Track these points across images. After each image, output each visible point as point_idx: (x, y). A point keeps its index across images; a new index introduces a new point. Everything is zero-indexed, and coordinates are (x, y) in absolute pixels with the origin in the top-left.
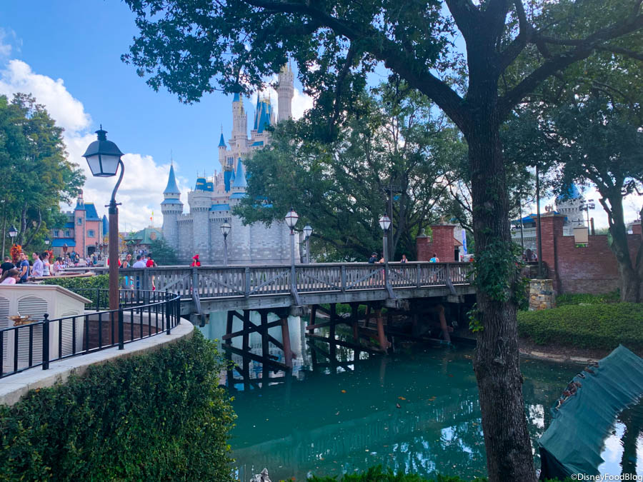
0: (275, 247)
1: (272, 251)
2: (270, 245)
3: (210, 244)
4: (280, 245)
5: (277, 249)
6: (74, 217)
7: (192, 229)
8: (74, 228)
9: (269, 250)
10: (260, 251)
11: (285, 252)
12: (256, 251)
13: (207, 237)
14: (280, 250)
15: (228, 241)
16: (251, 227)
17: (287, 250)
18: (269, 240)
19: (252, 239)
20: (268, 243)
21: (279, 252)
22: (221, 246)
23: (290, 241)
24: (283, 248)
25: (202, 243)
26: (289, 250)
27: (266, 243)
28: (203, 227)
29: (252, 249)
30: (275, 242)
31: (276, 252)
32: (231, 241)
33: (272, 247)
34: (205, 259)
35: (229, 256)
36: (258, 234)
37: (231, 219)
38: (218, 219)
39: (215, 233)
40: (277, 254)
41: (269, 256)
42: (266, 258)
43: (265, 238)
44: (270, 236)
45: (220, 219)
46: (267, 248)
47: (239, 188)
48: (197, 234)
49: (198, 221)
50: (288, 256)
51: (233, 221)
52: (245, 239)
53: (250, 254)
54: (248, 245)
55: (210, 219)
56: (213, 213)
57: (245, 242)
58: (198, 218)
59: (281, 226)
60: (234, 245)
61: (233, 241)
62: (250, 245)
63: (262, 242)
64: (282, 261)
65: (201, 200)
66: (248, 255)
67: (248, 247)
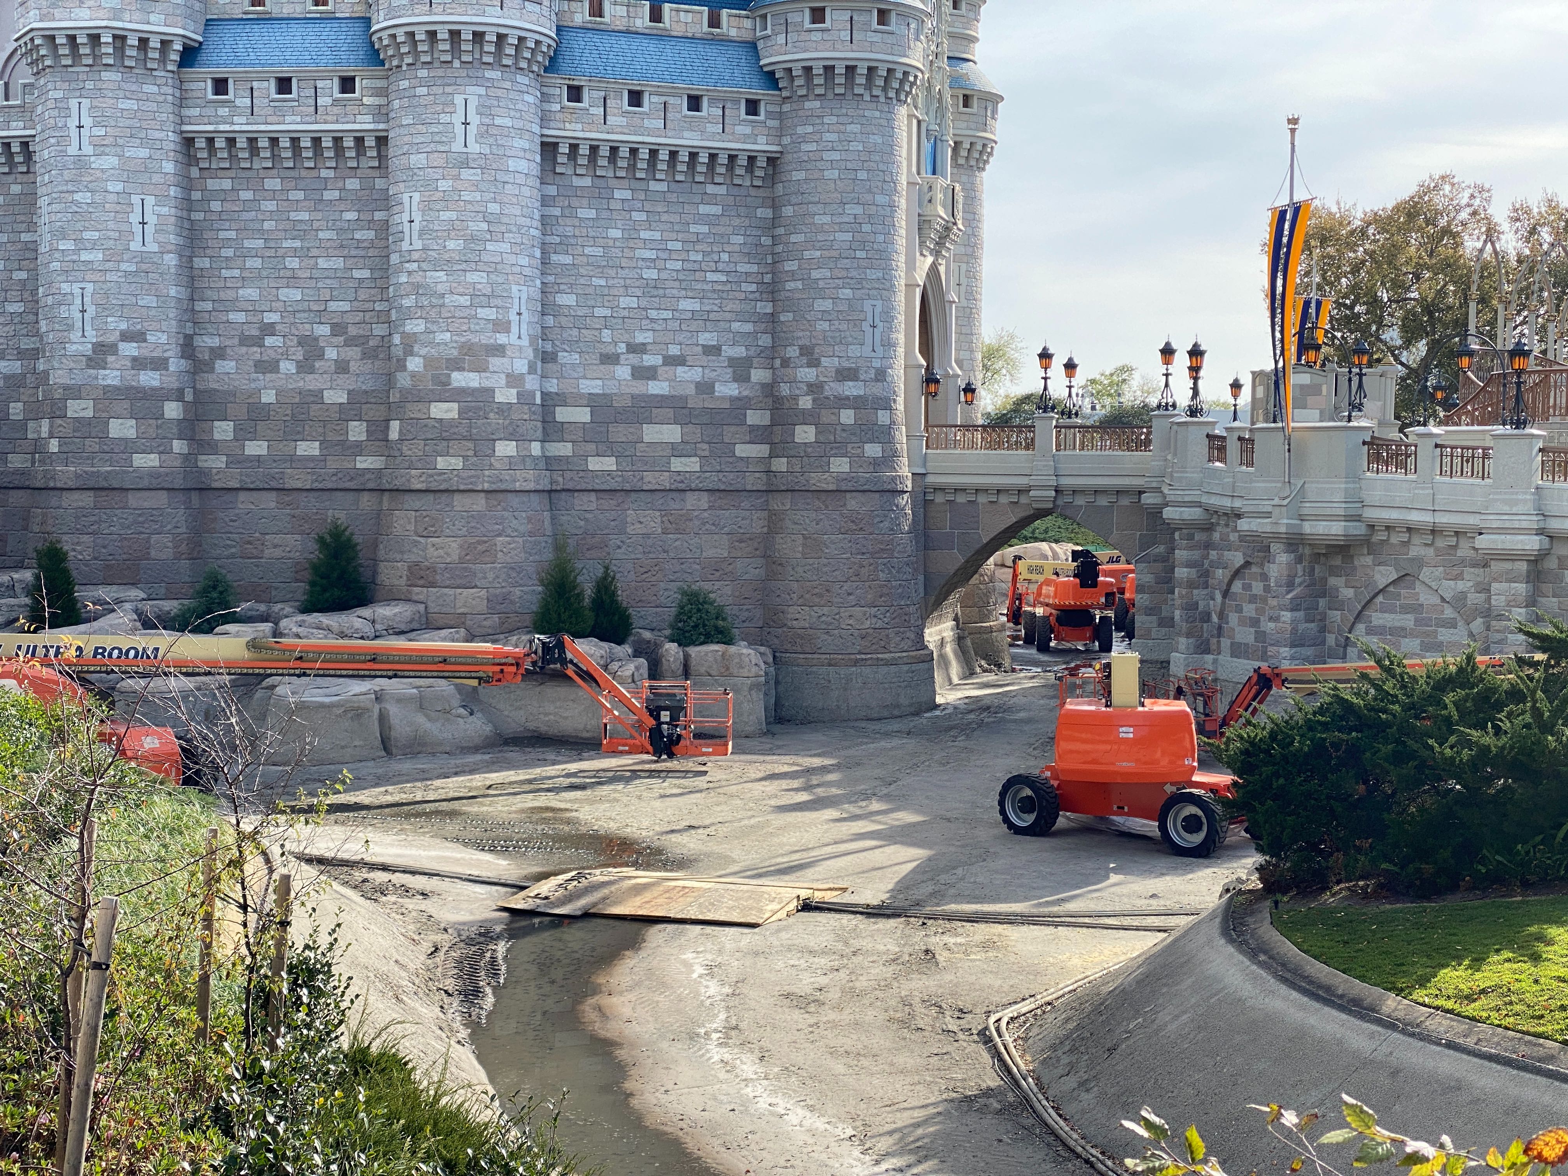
0: (728, 389)
2: (689, 375)
3: (188, 348)
4: (759, 375)
5: (740, 405)
9: (679, 409)
10: (612, 419)
11: (805, 434)
12: (583, 415)
13: (176, 291)
14: (756, 418)
15: (352, 331)
16: (545, 222)
17: (826, 417)
18: (680, 337)
19: (550, 321)
20: (672, 361)
21: (753, 428)
22: (287, 367)
23: (854, 351)
24: (795, 398)
25: (126, 337)
26: (847, 417)
27: (657, 360)
28: (136, 199)
29: (550, 401)
30: (728, 351)
31: (729, 434)
32: (379, 330)
33: (705, 388)
34: (153, 474)
35: (358, 449)
36: (596, 281)
37: (382, 141)
38: (263, 143)
39: (239, 262)
40: (742, 450)
41: (677, 464)
42: (651, 480)
43: (653, 314)
44: (687, 305)
45: (285, 143)
46: (661, 401)
48: (84, 257)
49: (88, 150)
50: (839, 466)
51: (411, 155)
52: (514, 316)
53: (543, 444)
55: (189, 142)
56: (221, 86)
57: (514, 338)
58: (86, 122)
59: (773, 222)
63: (632, 348)
64: (785, 502)
66: (536, 448)
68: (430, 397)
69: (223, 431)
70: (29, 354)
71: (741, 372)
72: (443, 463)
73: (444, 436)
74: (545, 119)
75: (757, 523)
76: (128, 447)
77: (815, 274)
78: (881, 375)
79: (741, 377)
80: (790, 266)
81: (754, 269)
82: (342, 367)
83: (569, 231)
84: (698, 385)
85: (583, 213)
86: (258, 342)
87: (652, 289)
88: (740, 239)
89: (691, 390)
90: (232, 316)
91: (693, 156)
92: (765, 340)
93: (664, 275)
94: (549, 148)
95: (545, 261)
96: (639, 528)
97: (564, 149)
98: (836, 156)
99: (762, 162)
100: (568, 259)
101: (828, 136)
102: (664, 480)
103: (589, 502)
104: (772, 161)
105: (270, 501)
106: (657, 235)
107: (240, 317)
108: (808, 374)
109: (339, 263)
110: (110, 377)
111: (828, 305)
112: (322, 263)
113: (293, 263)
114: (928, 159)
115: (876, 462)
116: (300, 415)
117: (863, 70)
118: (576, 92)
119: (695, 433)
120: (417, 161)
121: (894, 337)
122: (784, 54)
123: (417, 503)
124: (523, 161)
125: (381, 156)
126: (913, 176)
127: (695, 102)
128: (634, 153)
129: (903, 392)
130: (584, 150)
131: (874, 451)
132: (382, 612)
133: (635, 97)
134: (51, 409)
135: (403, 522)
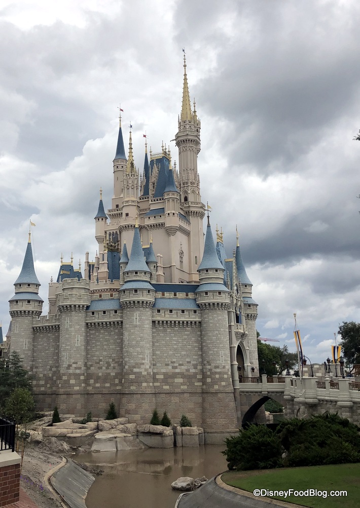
0: (193, 371)
1: (189, 378)
2: (184, 368)
3: (86, 365)
4: (199, 367)
5: (196, 374)
7: (57, 339)
9: (182, 375)
10: (168, 377)
11: (209, 380)
12: (162, 377)
13: (83, 353)
14: (200, 377)
15: (116, 360)
16: (153, 337)
17: (213, 376)
18: (182, 360)
19: (154, 357)
20: (180, 365)
21: (198, 379)
22: (104, 368)
23: (218, 362)
24: (207, 372)
25: (74, 363)
26: (217, 376)
27: (178, 365)
28: (77, 336)
29: (155, 374)
30: (192, 362)
31: (193, 380)
32: (121, 360)
33: (188, 370)
34: (78, 391)
35: (117, 385)
36: (164, 349)
37: (122, 322)
38: (100, 324)
39: (95, 347)
40: (196, 384)
42: (177, 390)
43: (176, 355)
44: (182, 353)
45: (104, 324)
46: (178, 373)
47: (136, 273)
48: (67, 347)
49: (68, 327)
50: (216, 387)
51: (126, 325)
52: (146, 357)
53: (153, 383)
54: (150, 367)
55: (87, 324)
56: (93, 313)
57: (146, 361)
58: (69, 322)
59: (201, 335)
60: (127, 367)
61: (126, 359)
62: (152, 367)
63: (172, 362)
64: (205, 395)
65: (74, 292)
66: (151, 384)
67: (150, 370)
68: (129, 374)
69: (92, 381)
70: (57, 367)
71: (195, 367)
72: (132, 388)
73: (132, 382)
74: (153, 316)
75: (200, 400)
76: (74, 385)
77: (209, 346)
78: (224, 367)
80: (204, 344)
81: (197, 345)
82: (114, 368)
83: (158, 339)
84: (186, 370)
85: (161, 335)
86: (99, 363)
87: (175, 350)
88: (194, 339)
90: (94, 358)
91: (183, 322)
92: (200, 360)
93: (178, 347)
94: (154, 322)
95: (153, 345)
96: (174, 401)
97: (157, 322)
98: (212, 321)
99: (197, 323)
100: (158, 344)
101: (210, 317)
102: (179, 391)
103: (163, 396)
104: (200, 322)
105: (100, 396)
106: (176, 339)
107: (95, 358)
108: (208, 367)
109: (114, 347)
110: (71, 371)
111: (212, 352)
112: (111, 347)
113: (105, 347)
114: (238, 319)
115: (224, 386)
116: (106, 378)
117: (216, 304)
118: (159, 311)
119: (186, 380)
120: (127, 326)
121: (227, 359)
122: (200, 301)
123: (127, 396)
124: (148, 325)
125: (122, 325)
126: (232, 324)
127: (183, 311)
128: (171, 322)
129: (230, 370)
130: (161, 322)
131: (223, 384)
132: (119, 419)
133: (171, 311)
134: (60, 378)
135: (124, 400)
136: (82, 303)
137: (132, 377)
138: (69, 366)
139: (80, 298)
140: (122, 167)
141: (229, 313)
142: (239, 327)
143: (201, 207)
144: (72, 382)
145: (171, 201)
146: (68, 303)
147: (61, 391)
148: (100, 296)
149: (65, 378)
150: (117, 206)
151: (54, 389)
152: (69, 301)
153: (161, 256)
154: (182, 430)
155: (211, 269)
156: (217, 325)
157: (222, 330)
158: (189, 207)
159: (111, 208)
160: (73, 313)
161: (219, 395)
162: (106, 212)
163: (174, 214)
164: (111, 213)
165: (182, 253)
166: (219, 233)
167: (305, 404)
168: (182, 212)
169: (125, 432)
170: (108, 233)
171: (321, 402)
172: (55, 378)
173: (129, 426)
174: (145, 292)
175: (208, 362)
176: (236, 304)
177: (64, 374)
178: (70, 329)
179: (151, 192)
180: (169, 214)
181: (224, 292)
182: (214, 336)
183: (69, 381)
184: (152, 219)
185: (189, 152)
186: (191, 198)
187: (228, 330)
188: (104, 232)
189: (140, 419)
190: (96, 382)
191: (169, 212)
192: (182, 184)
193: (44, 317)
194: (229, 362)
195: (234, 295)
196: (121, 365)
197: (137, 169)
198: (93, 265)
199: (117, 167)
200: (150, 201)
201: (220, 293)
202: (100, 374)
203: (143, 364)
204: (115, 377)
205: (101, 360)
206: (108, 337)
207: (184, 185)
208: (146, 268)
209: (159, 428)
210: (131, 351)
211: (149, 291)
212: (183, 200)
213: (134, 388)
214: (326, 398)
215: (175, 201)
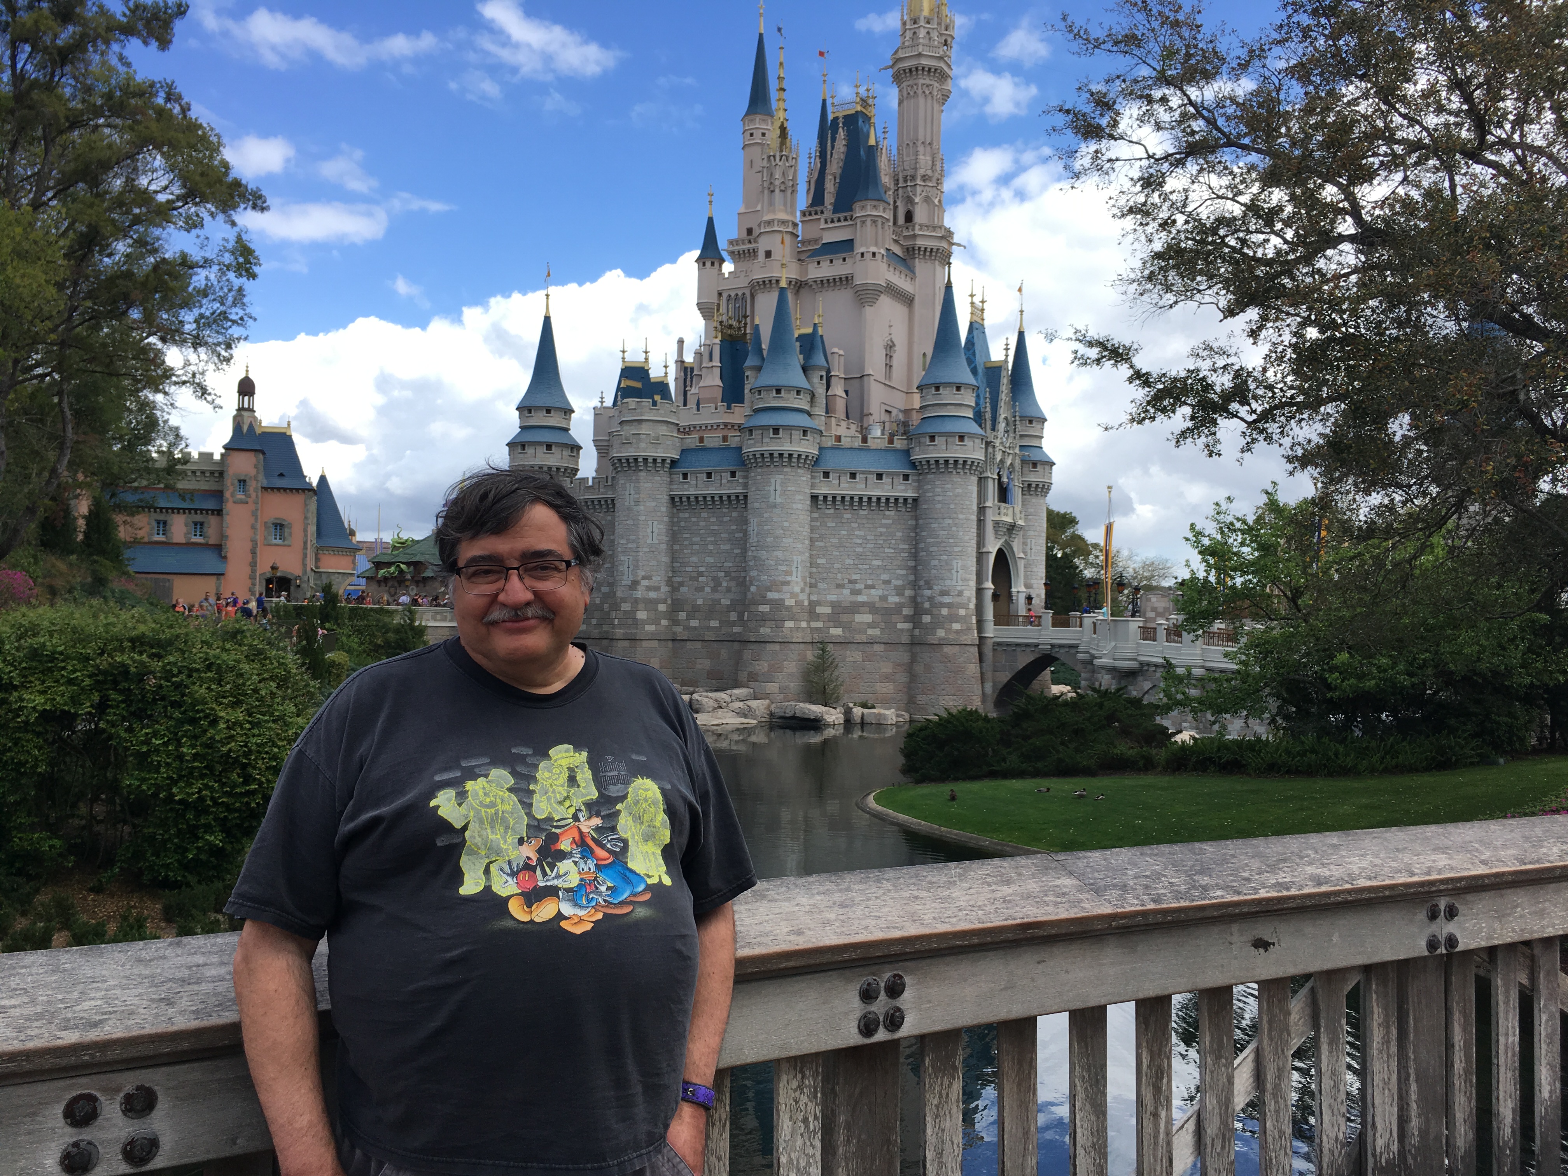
0: (894, 599)
1: (885, 613)
2: (875, 594)
3: (669, 582)
4: (908, 593)
5: (899, 607)
6: (221, 474)
7: (613, 526)
8: (219, 512)
9: (872, 608)
10: (840, 612)
11: (926, 619)
12: (828, 610)
13: (665, 559)
14: (906, 611)
15: (733, 574)
16: (812, 529)
17: (935, 611)
18: (872, 577)
19: (814, 570)
20: (868, 587)
21: (906, 616)
22: (708, 589)
23: (948, 583)
24: (923, 603)
25: (644, 578)
26: (945, 611)
27: (863, 586)
28: (650, 523)
29: (813, 604)
30: (895, 582)
31: (895, 618)
32: (743, 574)
33: (884, 598)
34: (652, 633)
35: (733, 624)
36: (835, 553)
37: (746, 497)
38: (700, 499)
39: (690, 547)
40: (900, 626)
41: (870, 632)
42: (859, 638)
43: (860, 567)
44: (876, 563)
45: (709, 498)
46: (863, 604)
47: (778, 391)
48: (630, 546)
49: (632, 503)
50: (941, 633)
51: (753, 504)
52: (794, 569)
53: (808, 622)
54: (803, 591)
55: (672, 498)
56: (685, 476)
57: (794, 578)
58: (632, 492)
59: (916, 526)
60: (753, 589)
61: (754, 573)
62: (808, 590)
63: (850, 581)
64: (917, 649)
65: (645, 429)
66: (804, 624)
67: (803, 597)
68: (756, 603)
69: (682, 615)
70: (611, 585)
71: (899, 591)
72: (762, 630)
73: (763, 619)
74: (813, 486)
75: (905, 658)
76: (645, 622)
77: (931, 549)
78: (960, 593)
79: (900, 594)
80: (922, 545)
81: (907, 546)
82: (728, 590)
83: (823, 532)
84: (880, 597)
85: (829, 524)
86: (696, 579)
87: (859, 556)
88: (901, 534)
89: (877, 599)
90: (686, 569)
91: (879, 499)
92: (911, 578)
93: (866, 550)
94: (814, 498)
95: (812, 545)
96: (851, 659)
97: (821, 498)
98: (940, 498)
99: (910, 501)
100: (822, 544)
101: (938, 490)
102: (864, 638)
103: (830, 647)
104: (915, 500)
105: (699, 645)
106: (862, 533)
107: (690, 569)
108: (928, 593)
109: (728, 547)
110: (639, 594)
111: (936, 562)
112: (722, 547)
113: (711, 547)
114: (1004, 494)
115: (957, 632)
116: (712, 610)
117: (951, 461)
118: (826, 475)
119: (878, 618)
120: (757, 505)
121: (968, 576)
122: (917, 455)
123: (753, 646)
124: (802, 504)
125: (746, 503)
126: (989, 504)
127: (880, 476)
128: (852, 498)
129: (974, 600)
130: (830, 498)
131: (956, 626)
132: (736, 691)
133: (853, 475)
134: (615, 607)
135: (747, 655)
136: (660, 453)
137: (765, 608)
138: (635, 584)
139: (656, 442)
140: (763, 134)
141: (982, 481)
142: (1003, 511)
143: (942, 238)
144: (641, 615)
145: (869, 222)
146: (630, 452)
147: (619, 632)
148: (701, 440)
149: (626, 607)
150: (750, 231)
151: (605, 628)
152: (632, 450)
153: (841, 352)
154: (863, 714)
155: (948, 384)
156: (952, 506)
157: (961, 516)
158: (914, 236)
159: (734, 235)
160: (642, 474)
161: (946, 649)
162: (722, 244)
163: (874, 254)
164: (736, 248)
165: (890, 347)
166: (977, 300)
167: (1112, 670)
168: (897, 250)
169: (745, 716)
170: (725, 295)
171: (1146, 668)
172: (606, 606)
173: (754, 704)
174: (797, 435)
175: (927, 583)
176: (1002, 461)
177: (624, 600)
178: (635, 508)
179: (829, 199)
180: (862, 254)
181: (972, 436)
182: (943, 529)
183: (633, 612)
184: (825, 264)
185: (921, 100)
186: (920, 216)
187: (974, 518)
188: (716, 295)
189: (777, 690)
190: (689, 617)
191: (862, 250)
192: (901, 180)
193: (585, 480)
194: (973, 584)
195: (997, 442)
196: (743, 584)
197: (794, 142)
198: (692, 369)
199: (752, 135)
200: (822, 221)
201: (961, 438)
202: (700, 602)
203: (787, 583)
204: (731, 608)
205: (701, 574)
206: (716, 528)
207: (906, 181)
208: (799, 380)
209: (816, 709)
210: (764, 558)
211: (805, 433)
212: (901, 220)
213: (768, 630)
214: (1155, 660)
215: (879, 223)
